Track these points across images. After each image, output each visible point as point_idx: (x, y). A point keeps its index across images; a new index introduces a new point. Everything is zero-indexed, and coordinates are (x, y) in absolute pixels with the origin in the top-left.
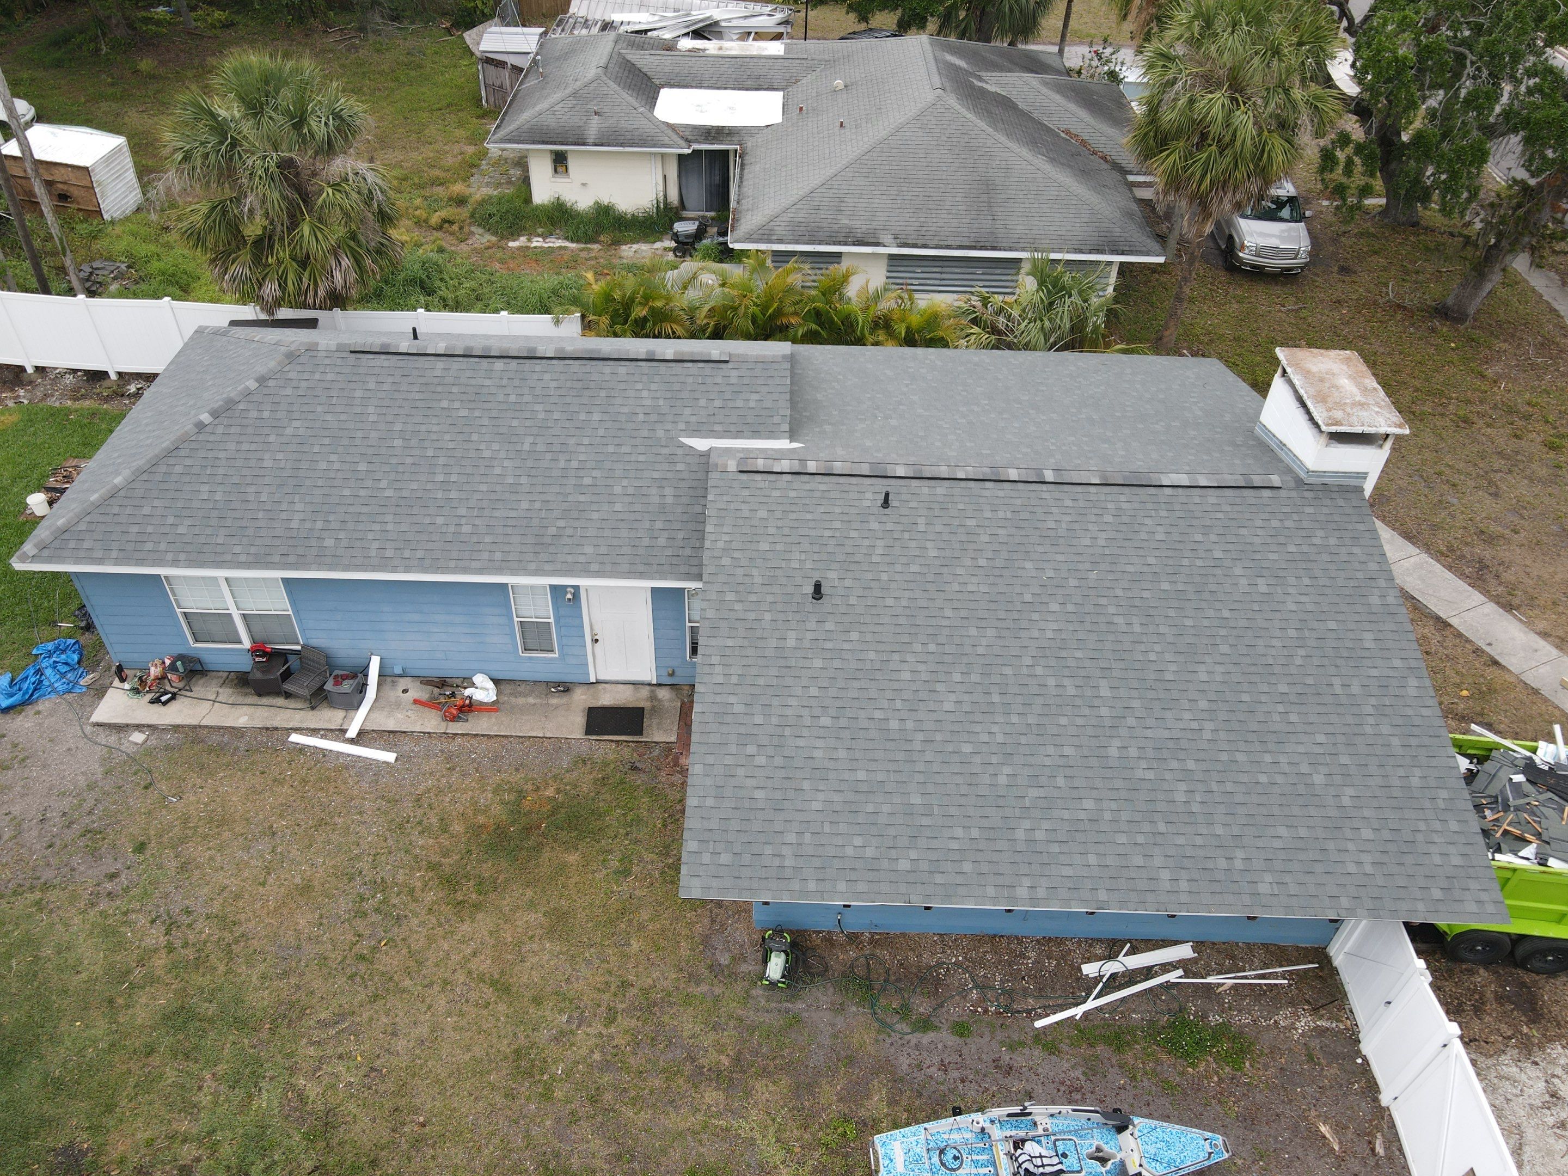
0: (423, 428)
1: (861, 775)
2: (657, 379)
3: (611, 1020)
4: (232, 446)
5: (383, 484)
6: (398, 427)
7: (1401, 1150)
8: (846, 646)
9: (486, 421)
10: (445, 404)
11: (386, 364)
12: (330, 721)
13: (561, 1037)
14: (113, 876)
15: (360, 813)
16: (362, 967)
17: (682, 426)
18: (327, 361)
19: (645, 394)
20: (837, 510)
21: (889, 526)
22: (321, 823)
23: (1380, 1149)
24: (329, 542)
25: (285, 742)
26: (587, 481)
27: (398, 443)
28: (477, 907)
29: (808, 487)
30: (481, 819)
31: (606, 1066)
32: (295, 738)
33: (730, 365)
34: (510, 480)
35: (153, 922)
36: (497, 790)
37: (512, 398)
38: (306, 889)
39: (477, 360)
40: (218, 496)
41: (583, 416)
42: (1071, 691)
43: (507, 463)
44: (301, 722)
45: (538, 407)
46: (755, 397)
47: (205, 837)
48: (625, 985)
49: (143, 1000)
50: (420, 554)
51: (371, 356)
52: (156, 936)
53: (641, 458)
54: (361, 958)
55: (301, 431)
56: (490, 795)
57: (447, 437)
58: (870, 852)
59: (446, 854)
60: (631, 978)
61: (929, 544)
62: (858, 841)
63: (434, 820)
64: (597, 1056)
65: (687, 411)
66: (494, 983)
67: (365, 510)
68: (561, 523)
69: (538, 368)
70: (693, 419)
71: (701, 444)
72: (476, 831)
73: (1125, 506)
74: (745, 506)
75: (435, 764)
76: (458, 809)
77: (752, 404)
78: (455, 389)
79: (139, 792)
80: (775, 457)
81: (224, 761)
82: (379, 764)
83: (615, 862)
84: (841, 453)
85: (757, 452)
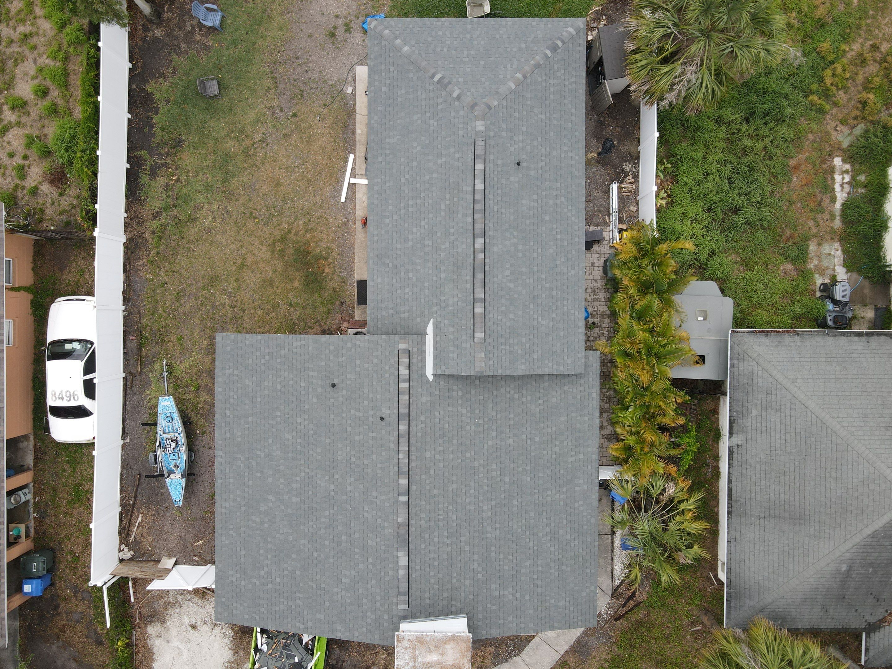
0: (435, 188)
1: (259, 399)
2: (464, 305)
3: (231, 306)
4: (423, 96)
5: (407, 176)
6: (435, 175)
7: (195, 565)
9: (439, 219)
10: (448, 196)
11: (469, 160)
12: (360, 168)
13: (224, 291)
14: (281, 110)
15: (314, 196)
16: (247, 216)
17: (439, 319)
18: (470, 128)
19: (456, 299)
20: (379, 396)
21: (371, 419)
22: (308, 181)
23: (195, 558)
24: (380, 159)
25: (350, 153)
26: (411, 275)
27: (427, 177)
28: (273, 251)
29: (391, 382)
30: (312, 245)
31: (214, 307)
32: (352, 157)
33: (472, 343)
34: (410, 237)
35: (263, 133)
36: (328, 248)
37: (452, 230)
38: (278, 184)
39: (472, 207)
40: (399, 100)
41: (443, 268)
42: (294, 486)
43: (418, 234)
45: (447, 244)
46: (455, 356)
47: (301, 138)
48: (244, 310)
49: (233, 143)
50: (376, 202)
51: (473, 151)
52: (258, 137)
53: (422, 300)
54: (251, 214)
55: (431, 128)
56: (325, 246)
57: (430, 201)
58: (231, 401)
59: (296, 234)
60: (246, 312)
61: (362, 437)
62: (235, 397)
63: (311, 226)
64: (217, 303)
65: (447, 322)
66: (243, 264)
67: (395, 171)
68: (391, 265)
69: (469, 241)
70: (442, 325)
71: (430, 329)
72: (307, 244)
73: (386, 531)
74: (379, 353)
75: (341, 219)
76: (317, 234)
77: (451, 355)
78: (456, 199)
79: (322, 103)
80: (413, 367)
81: (340, 132)
82: (340, 195)
83: (295, 300)
84: (423, 399)
85: (420, 358)
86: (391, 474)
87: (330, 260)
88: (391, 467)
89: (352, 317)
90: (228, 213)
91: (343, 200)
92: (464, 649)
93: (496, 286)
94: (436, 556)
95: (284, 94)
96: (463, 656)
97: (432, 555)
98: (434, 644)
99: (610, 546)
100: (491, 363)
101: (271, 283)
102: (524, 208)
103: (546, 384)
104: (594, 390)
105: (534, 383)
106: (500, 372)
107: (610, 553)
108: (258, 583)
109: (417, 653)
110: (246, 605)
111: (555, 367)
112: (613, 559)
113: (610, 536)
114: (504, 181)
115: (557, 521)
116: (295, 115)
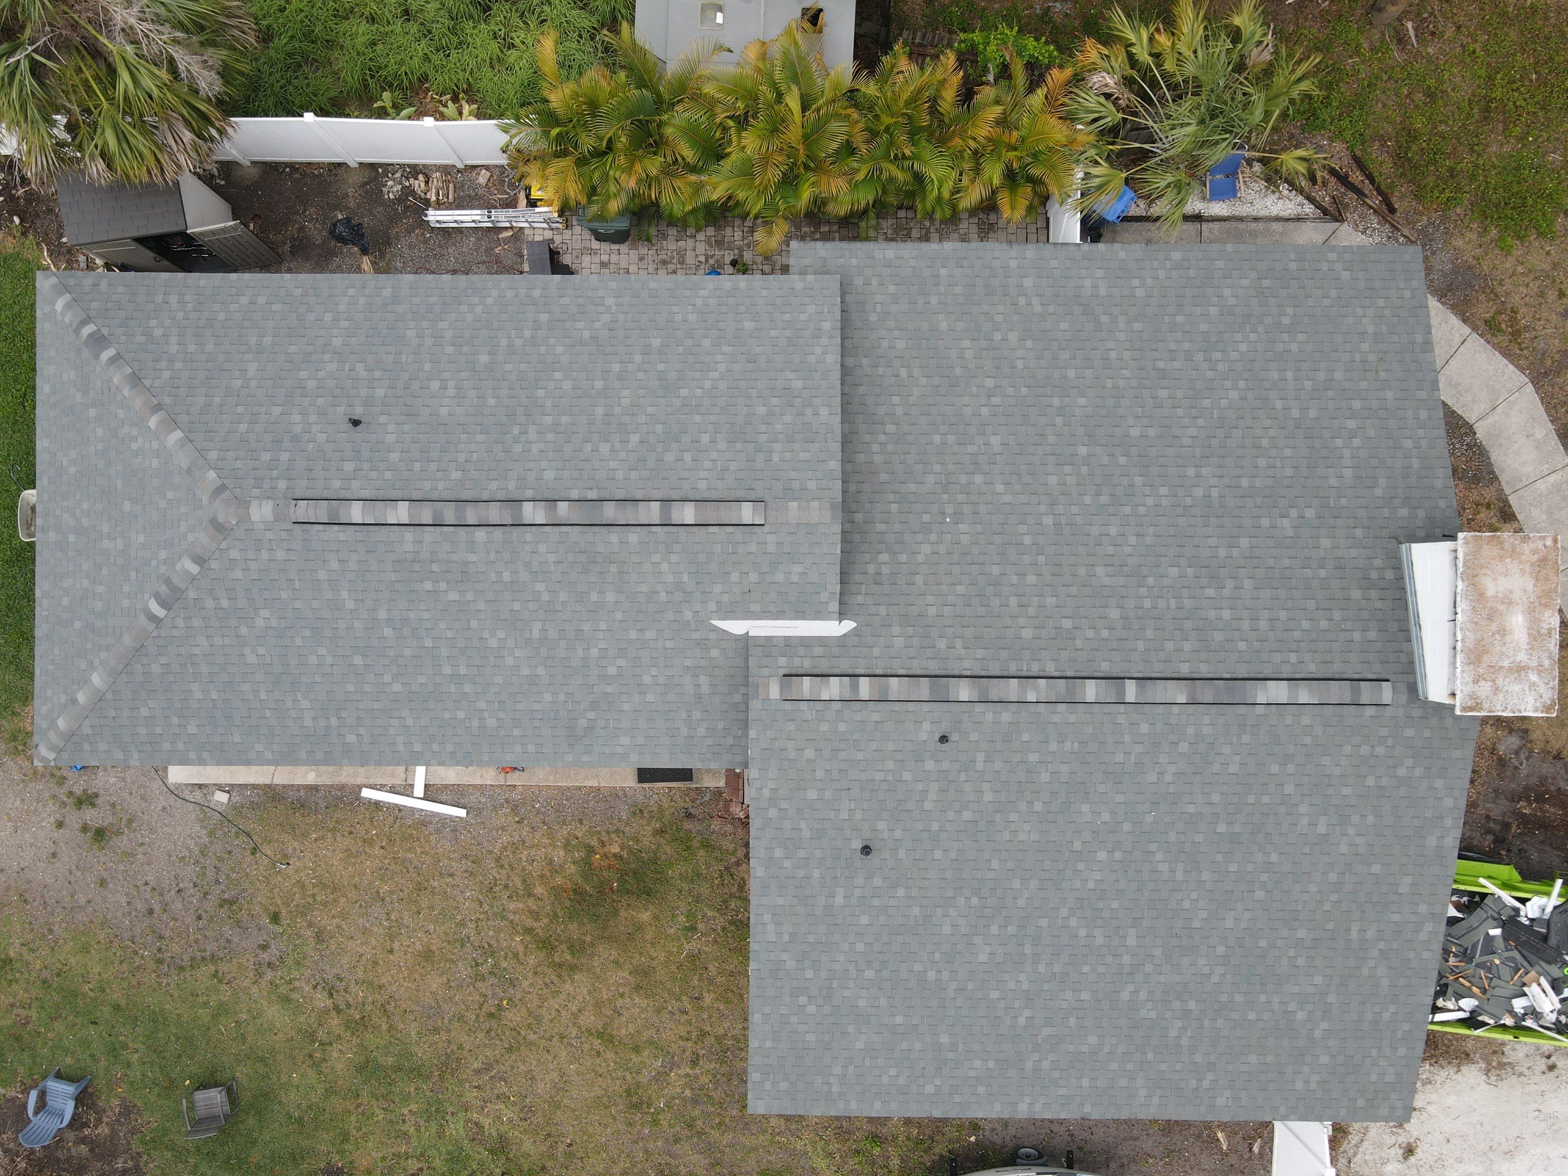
0: (412, 615)
1: (899, 1020)
2: (677, 547)
3: (694, 1063)
4: (202, 641)
5: (388, 678)
6: (382, 615)
8: (892, 902)
9: (482, 606)
10: (428, 586)
11: (342, 536)
13: (661, 1077)
15: (451, 875)
16: (493, 1022)
17: (712, 606)
18: (269, 535)
19: (665, 567)
20: (891, 747)
21: (946, 765)
22: (420, 888)
23: (1256, 1149)
25: (358, 797)
26: (612, 670)
27: (388, 632)
28: (573, 968)
29: (858, 717)
30: (559, 880)
32: (367, 793)
33: (766, 529)
34: (526, 671)
35: (315, 987)
36: (566, 846)
37: (507, 576)
38: (427, 955)
39: (452, 529)
41: (594, 597)
42: (1100, 941)
43: (517, 653)
44: (367, 777)
45: (540, 587)
46: (797, 569)
47: (325, 904)
48: (703, 1034)
49: (335, 1055)
51: (321, 527)
52: (321, 1000)
53: (669, 644)
54: (491, 1015)
55: (274, 623)
56: (562, 853)
57: (443, 625)
58: (902, 1081)
59: (535, 915)
61: (986, 787)
62: (893, 1072)
63: (518, 883)
64: (688, 1092)
65: (718, 588)
66: (600, 1035)
67: (377, 705)
68: (591, 715)
69: (529, 537)
70: (725, 598)
71: (736, 627)
72: (557, 892)
73: (1206, 730)
74: (790, 745)
75: (503, 817)
76: (536, 869)
77: (795, 578)
78: (435, 567)
79: (249, 858)
80: (824, 667)
81: (310, 820)
82: (452, 819)
83: (682, 919)
84: (898, 642)
85: (801, 651)
86: (1072, 718)
87: (594, 842)
88: (1056, 718)
89: (718, 793)
90: (488, 1068)
91: (462, 813)
92: (1496, 551)
93: (634, 474)
94: (1265, 614)
95: (228, 941)
96: (1514, 554)
97: (1263, 624)
98: (1484, 623)
99: (1227, 225)
100: (812, 485)
101: (643, 972)
102: (459, 410)
103: (865, 361)
104: (878, 254)
105: (861, 389)
106: (835, 465)
107: (1242, 226)
108: (1325, 1025)
109: (1506, 664)
110: (1374, 1053)
111: (824, 341)
112: (1256, 219)
113: (1204, 225)
114: (394, 457)
115: (1179, 335)
116: (275, 918)
